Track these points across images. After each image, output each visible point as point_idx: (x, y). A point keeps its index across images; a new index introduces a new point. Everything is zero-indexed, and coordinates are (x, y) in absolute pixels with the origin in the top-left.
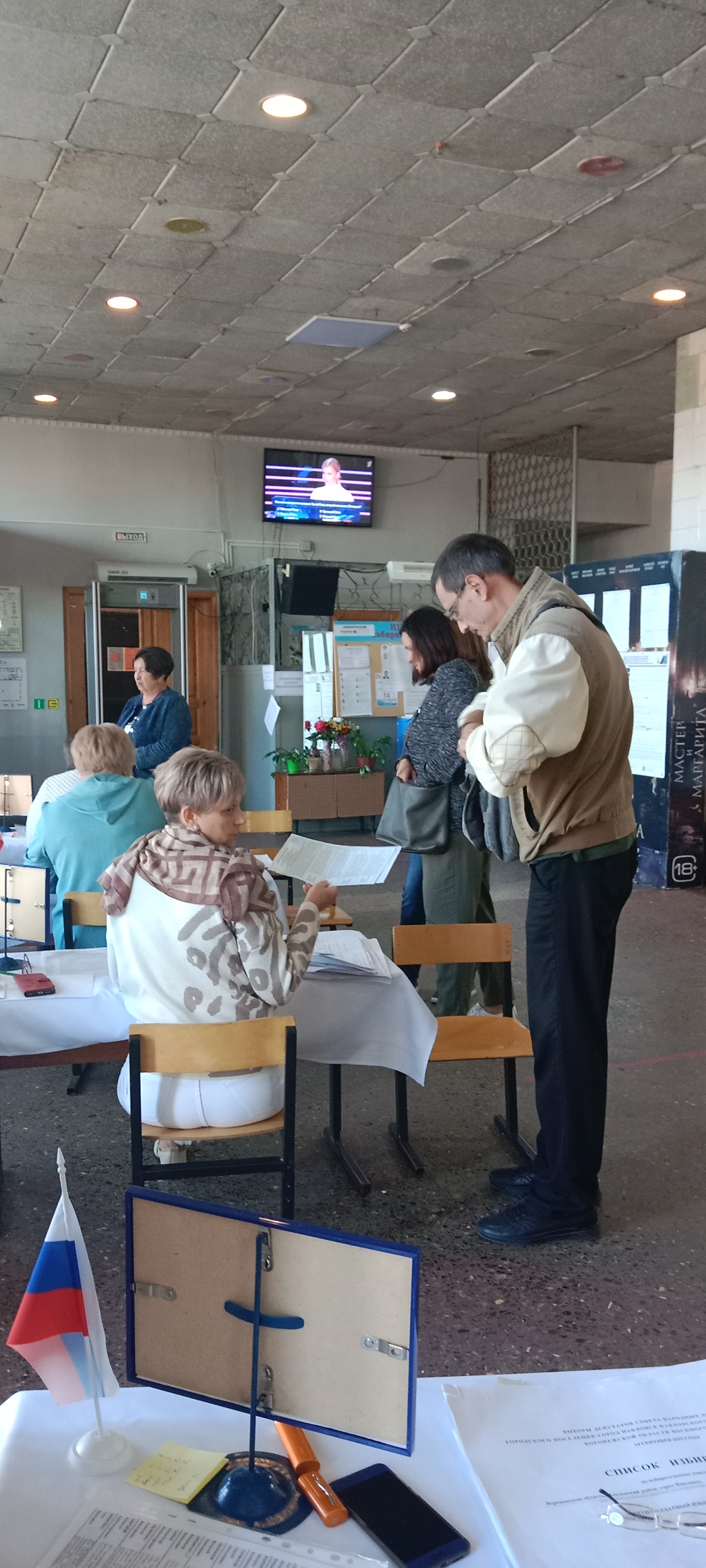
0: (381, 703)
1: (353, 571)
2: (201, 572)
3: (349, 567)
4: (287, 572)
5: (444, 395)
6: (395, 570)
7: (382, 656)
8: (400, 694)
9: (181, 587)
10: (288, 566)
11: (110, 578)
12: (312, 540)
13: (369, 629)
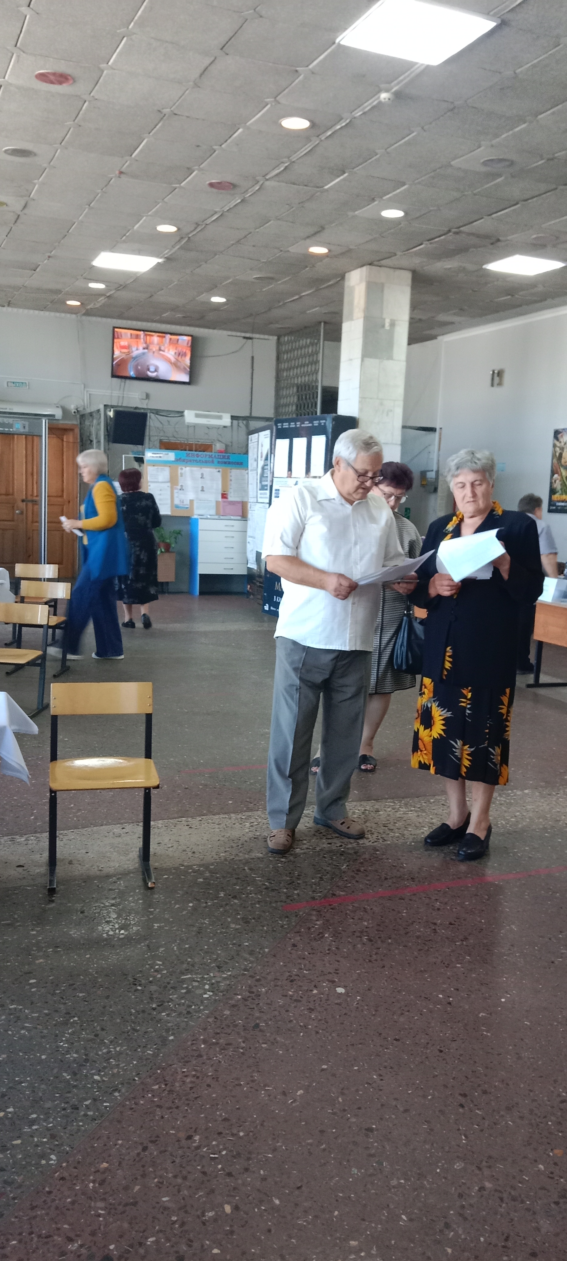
0: (177, 507)
1: (160, 415)
2: (65, 411)
3: (157, 412)
4: (111, 414)
5: (217, 299)
6: (190, 417)
7: (179, 475)
8: (192, 501)
9: (44, 421)
10: (112, 410)
12: (148, 392)
13: (171, 456)
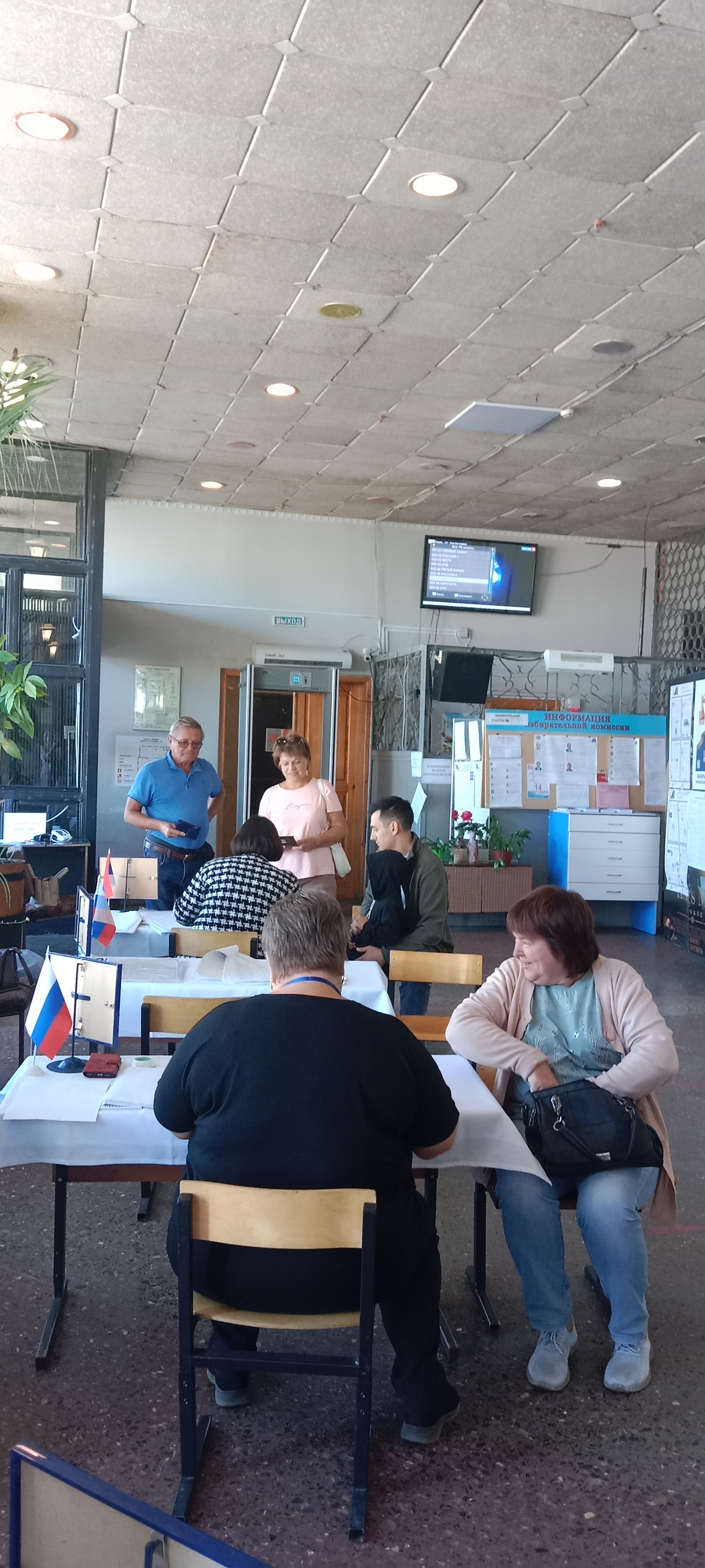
0: (531, 795)
1: (508, 659)
2: (356, 658)
3: (504, 654)
4: (440, 659)
5: (609, 483)
6: (551, 659)
7: (535, 746)
8: (553, 787)
9: (334, 671)
10: (441, 652)
11: (266, 661)
12: (471, 627)
13: (523, 718)
